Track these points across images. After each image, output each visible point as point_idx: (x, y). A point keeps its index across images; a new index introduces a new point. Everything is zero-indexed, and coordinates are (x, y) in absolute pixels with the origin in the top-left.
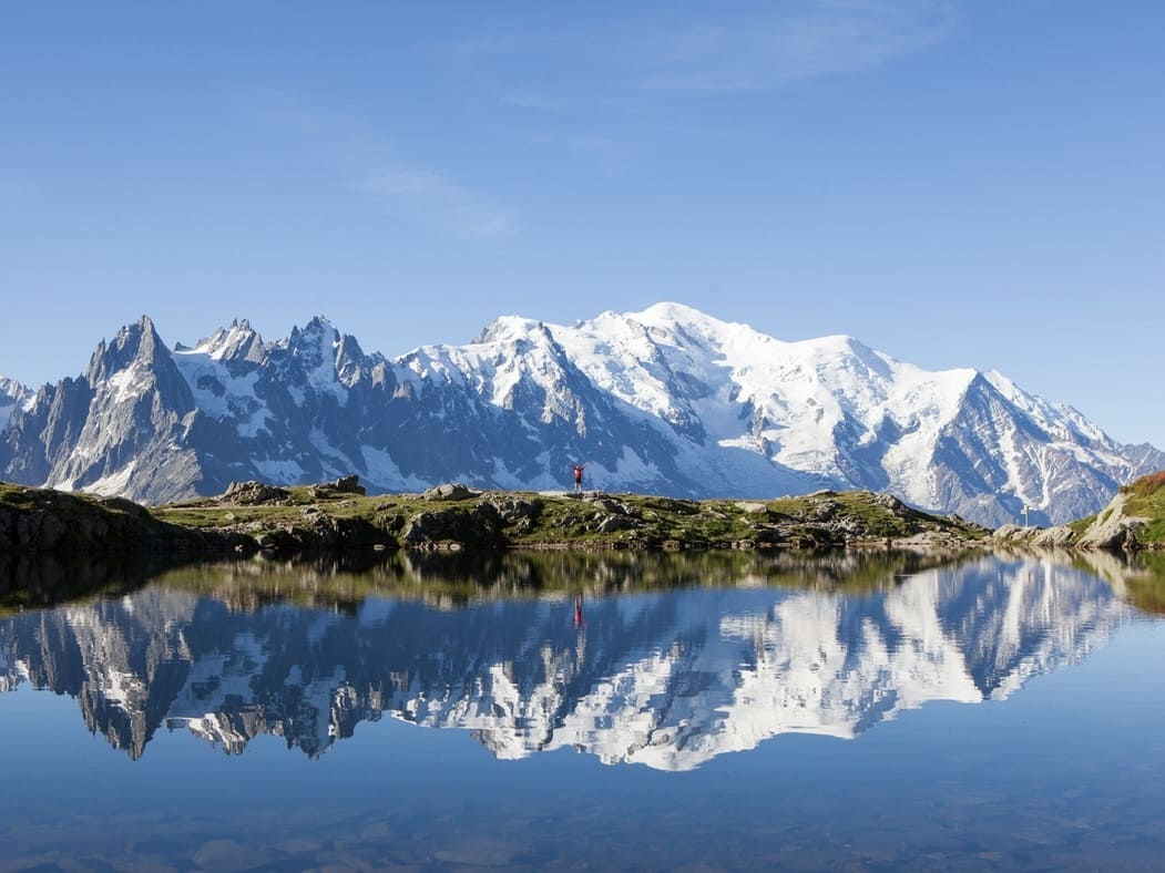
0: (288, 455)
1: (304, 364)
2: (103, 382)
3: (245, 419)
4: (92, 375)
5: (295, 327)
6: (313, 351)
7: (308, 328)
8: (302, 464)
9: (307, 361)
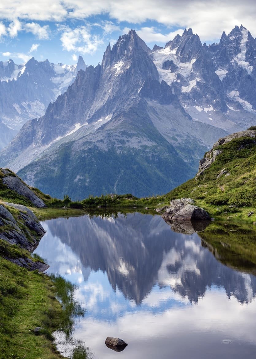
0: (208, 102)
1: (229, 53)
2: (109, 67)
3: (186, 84)
4: (104, 64)
5: (224, 32)
6: (234, 45)
7: (231, 33)
8: (215, 106)
9: (230, 51)
